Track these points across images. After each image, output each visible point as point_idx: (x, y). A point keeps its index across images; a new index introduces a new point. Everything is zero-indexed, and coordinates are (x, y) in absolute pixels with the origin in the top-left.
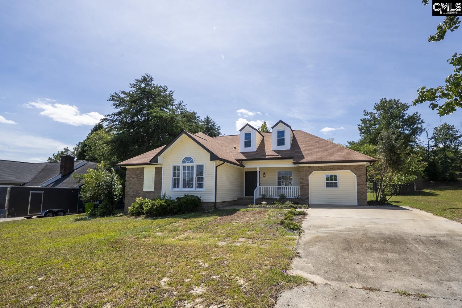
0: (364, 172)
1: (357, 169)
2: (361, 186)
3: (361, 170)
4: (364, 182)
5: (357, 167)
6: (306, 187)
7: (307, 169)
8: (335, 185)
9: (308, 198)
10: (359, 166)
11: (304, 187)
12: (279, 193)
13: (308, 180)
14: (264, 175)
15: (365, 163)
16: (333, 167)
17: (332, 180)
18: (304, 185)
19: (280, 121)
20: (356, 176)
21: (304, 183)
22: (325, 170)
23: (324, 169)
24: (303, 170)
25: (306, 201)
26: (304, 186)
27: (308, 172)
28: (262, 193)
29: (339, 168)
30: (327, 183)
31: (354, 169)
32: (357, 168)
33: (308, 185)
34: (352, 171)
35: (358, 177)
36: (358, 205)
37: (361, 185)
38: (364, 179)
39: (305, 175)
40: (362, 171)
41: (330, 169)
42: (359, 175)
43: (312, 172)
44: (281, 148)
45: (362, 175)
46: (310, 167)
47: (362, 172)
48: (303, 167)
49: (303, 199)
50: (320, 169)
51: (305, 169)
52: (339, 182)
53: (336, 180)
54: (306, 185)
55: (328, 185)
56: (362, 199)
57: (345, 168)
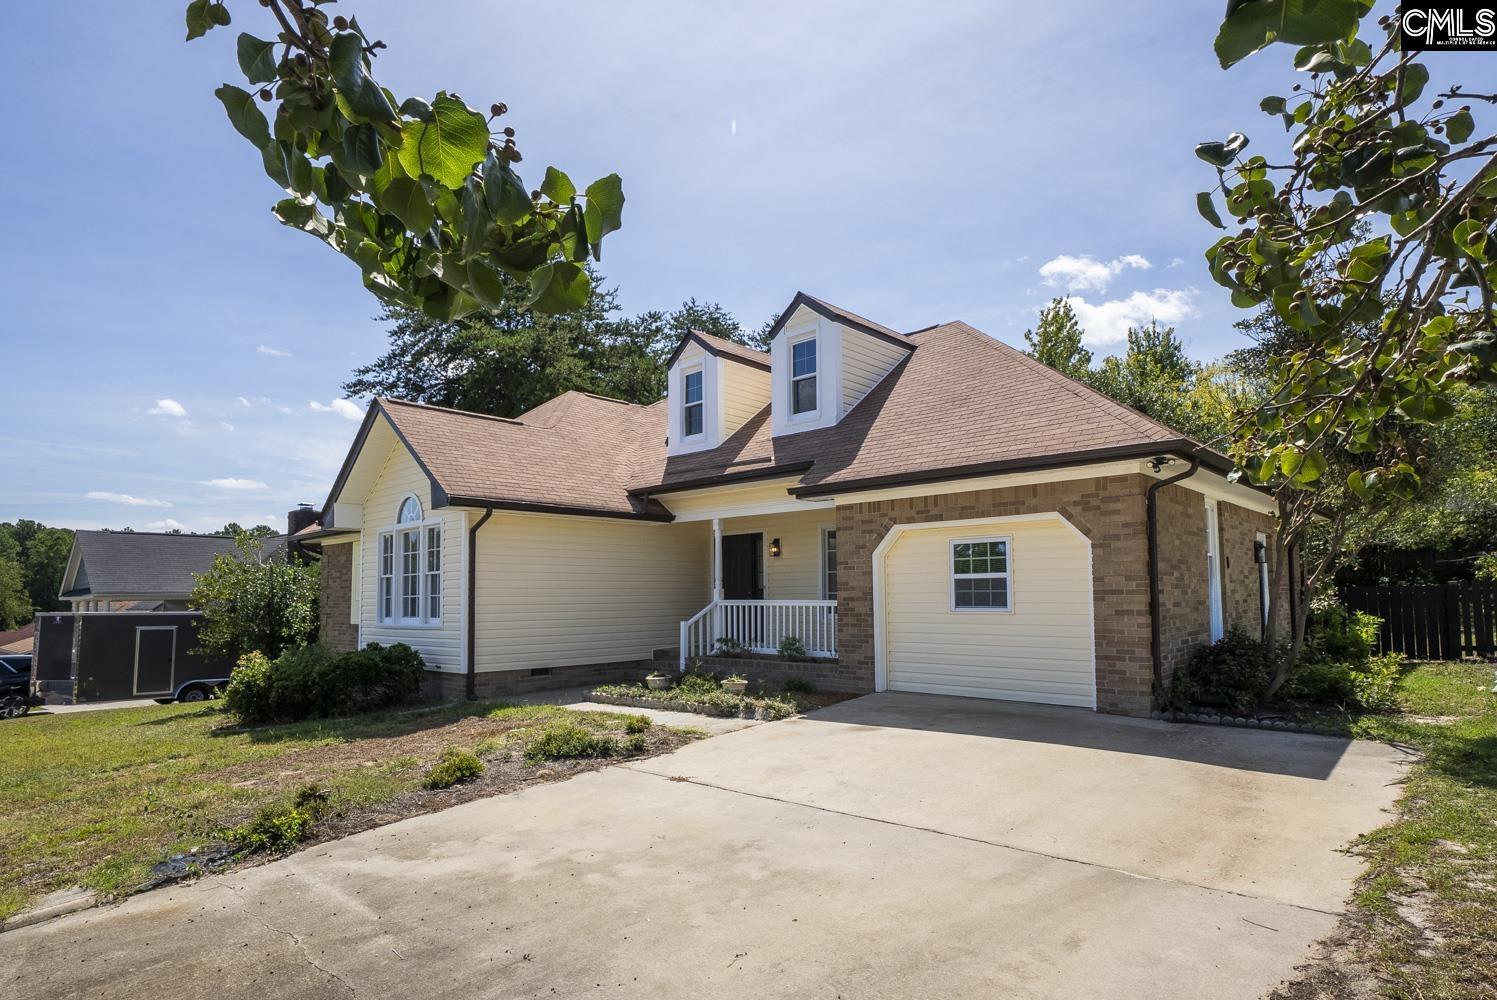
0: (1129, 519)
1: (1094, 502)
2: (1114, 598)
3: (1112, 506)
4: (1128, 578)
5: (1092, 489)
6: (860, 608)
7: (866, 515)
8: (996, 595)
9: (870, 661)
10: (1102, 482)
11: (851, 604)
13: (870, 573)
14: (774, 550)
15: (1132, 467)
16: (977, 500)
17: (980, 567)
18: (852, 594)
20: (1088, 543)
21: (853, 589)
22: (940, 518)
23: (934, 511)
24: (848, 523)
25: (860, 673)
26: (852, 599)
27: (871, 532)
29: (1005, 504)
30: (957, 582)
31: (1076, 504)
32: (1097, 495)
33: (868, 595)
34: (1069, 517)
35: (1099, 551)
37: (1115, 592)
38: (1130, 558)
39: (859, 547)
40: (1117, 512)
41: (963, 508)
42: (1105, 537)
43: (888, 530)
44: (807, 422)
45: (1117, 537)
46: (875, 506)
47: (1122, 519)
48: (850, 507)
49: (848, 667)
50: (918, 513)
51: (858, 517)
52: (1017, 576)
53: (1000, 566)
54: (860, 594)
55: (966, 596)
56: (1117, 677)
57: (1034, 501)
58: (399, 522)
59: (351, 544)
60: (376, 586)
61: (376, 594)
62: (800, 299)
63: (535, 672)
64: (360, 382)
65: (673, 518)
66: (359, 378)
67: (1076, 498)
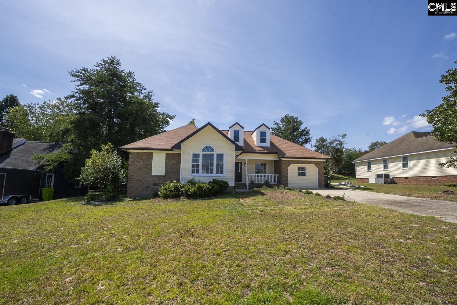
1: (319, 164)
2: (321, 175)
3: (321, 164)
7: (287, 162)
8: (304, 174)
10: (320, 162)
11: (285, 175)
12: (264, 180)
13: (288, 171)
14: (245, 165)
15: (323, 160)
17: (302, 171)
18: (285, 173)
19: (263, 124)
20: (317, 168)
22: (299, 163)
23: (297, 162)
24: (284, 163)
27: (288, 164)
28: (251, 179)
29: (308, 163)
30: (299, 172)
33: (287, 174)
34: (316, 165)
36: (319, 188)
39: (286, 167)
40: (321, 165)
41: (302, 163)
42: (319, 168)
43: (291, 164)
44: (263, 145)
45: (321, 168)
46: (289, 161)
47: (322, 166)
50: (295, 162)
52: (307, 172)
53: (305, 171)
54: (286, 173)
55: (300, 174)
57: (311, 163)
60: (190, 166)
61: (190, 168)
67: (317, 163)
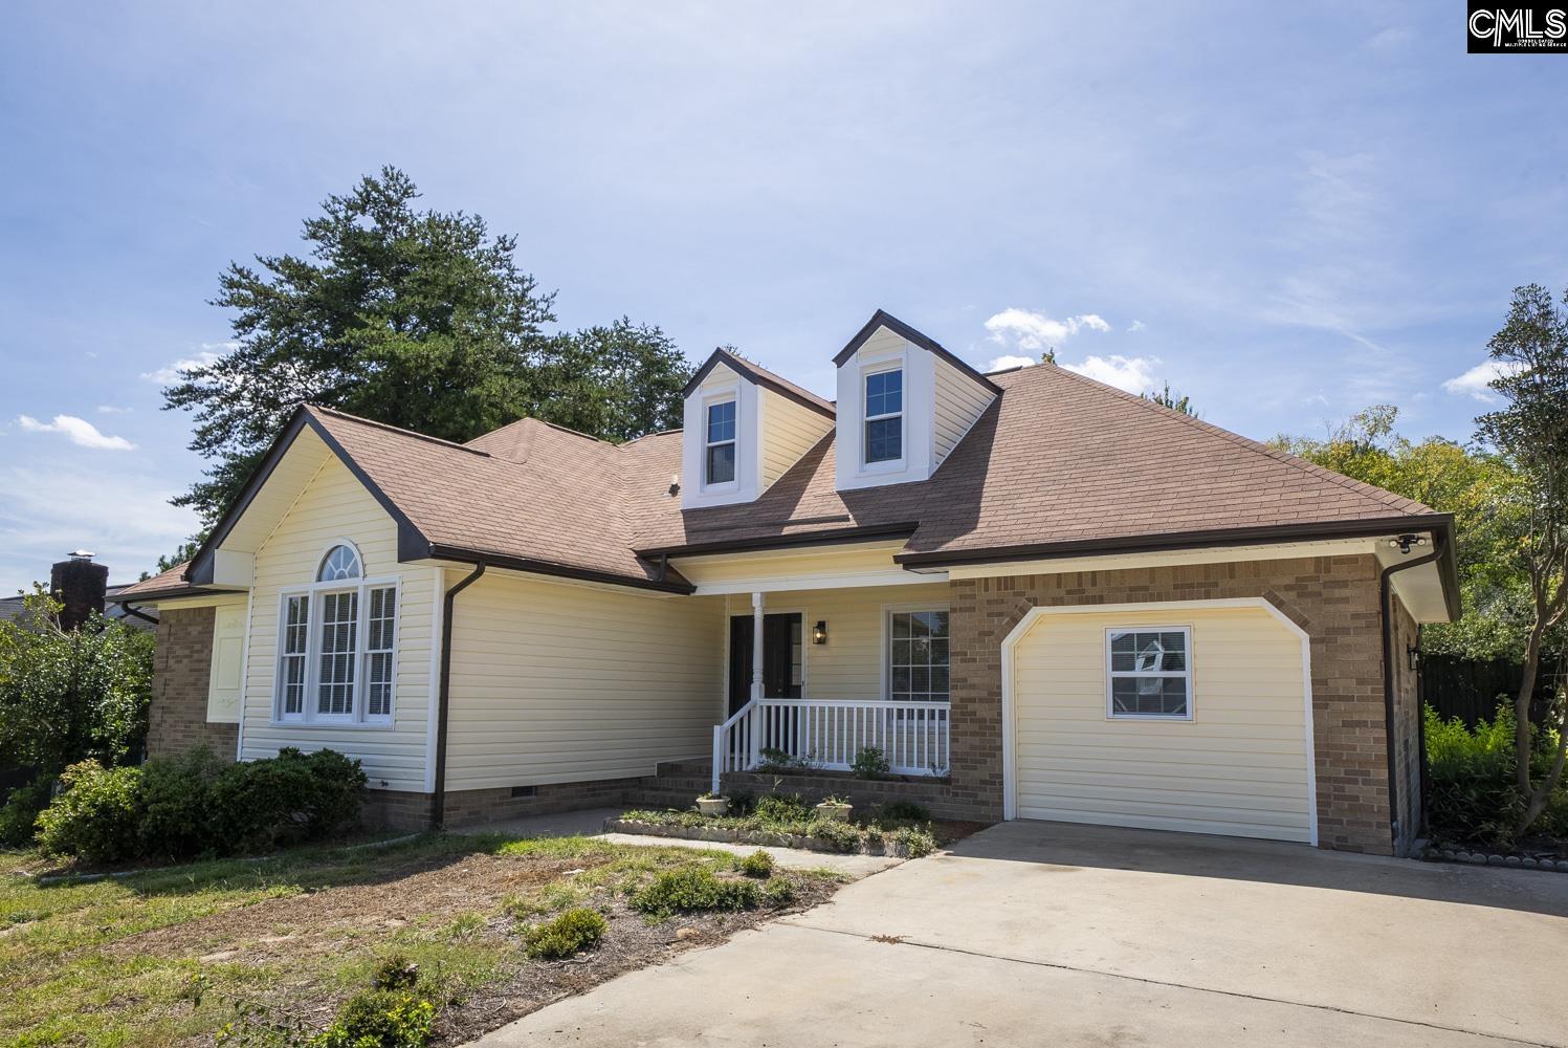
0: (1361, 609)
1: (1312, 587)
2: (1342, 706)
3: (1338, 593)
4: (1361, 682)
5: (1310, 570)
6: (982, 711)
7: (993, 593)
8: (1171, 699)
9: (997, 781)
10: (1322, 564)
11: (971, 707)
13: (998, 668)
14: (818, 635)
15: (1365, 546)
16: (1152, 580)
17: (1147, 663)
18: (973, 694)
20: (1304, 636)
21: (973, 686)
22: (1100, 600)
23: (1091, 591)
24: (968, 603)
25: (982, 796)
26: (973, 700)
27: (1001, 614)
29: (1191, 586)
30: (1116, 681)
31: (1288, 588)
32: (1317, 579)
33: (995, 696)
34: (1279, 605)
35: (1322, 648)
37: (1341, 698)
38: (1364, 657)
39: (983, 634)
40: (1346, 600)
41: (1132, 589)
42: (1329, 631)
43: (1024, 613)
44: (885, 474)
45: (1345, 631)
46: (1007, 583)
47: (1351, 608)
48: (971, 582)
49: (966, 788)
50: (1069, 592)
51: (982, 595)
52: (1196, 674)
53: (1177, 662)
54: (984, 694)
55: (1128, 698)
56: (1346, 804)
57: (1235, 583)
58: (319, 579)
59: (212, 610)
60: (274, 670)
61: (274, 680)
62: (881, 318)
63: (518, 791)
64: (189, 389)
65: (694, 589)
66: (190, 382)
67: (1289, 580)
